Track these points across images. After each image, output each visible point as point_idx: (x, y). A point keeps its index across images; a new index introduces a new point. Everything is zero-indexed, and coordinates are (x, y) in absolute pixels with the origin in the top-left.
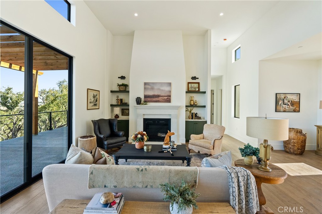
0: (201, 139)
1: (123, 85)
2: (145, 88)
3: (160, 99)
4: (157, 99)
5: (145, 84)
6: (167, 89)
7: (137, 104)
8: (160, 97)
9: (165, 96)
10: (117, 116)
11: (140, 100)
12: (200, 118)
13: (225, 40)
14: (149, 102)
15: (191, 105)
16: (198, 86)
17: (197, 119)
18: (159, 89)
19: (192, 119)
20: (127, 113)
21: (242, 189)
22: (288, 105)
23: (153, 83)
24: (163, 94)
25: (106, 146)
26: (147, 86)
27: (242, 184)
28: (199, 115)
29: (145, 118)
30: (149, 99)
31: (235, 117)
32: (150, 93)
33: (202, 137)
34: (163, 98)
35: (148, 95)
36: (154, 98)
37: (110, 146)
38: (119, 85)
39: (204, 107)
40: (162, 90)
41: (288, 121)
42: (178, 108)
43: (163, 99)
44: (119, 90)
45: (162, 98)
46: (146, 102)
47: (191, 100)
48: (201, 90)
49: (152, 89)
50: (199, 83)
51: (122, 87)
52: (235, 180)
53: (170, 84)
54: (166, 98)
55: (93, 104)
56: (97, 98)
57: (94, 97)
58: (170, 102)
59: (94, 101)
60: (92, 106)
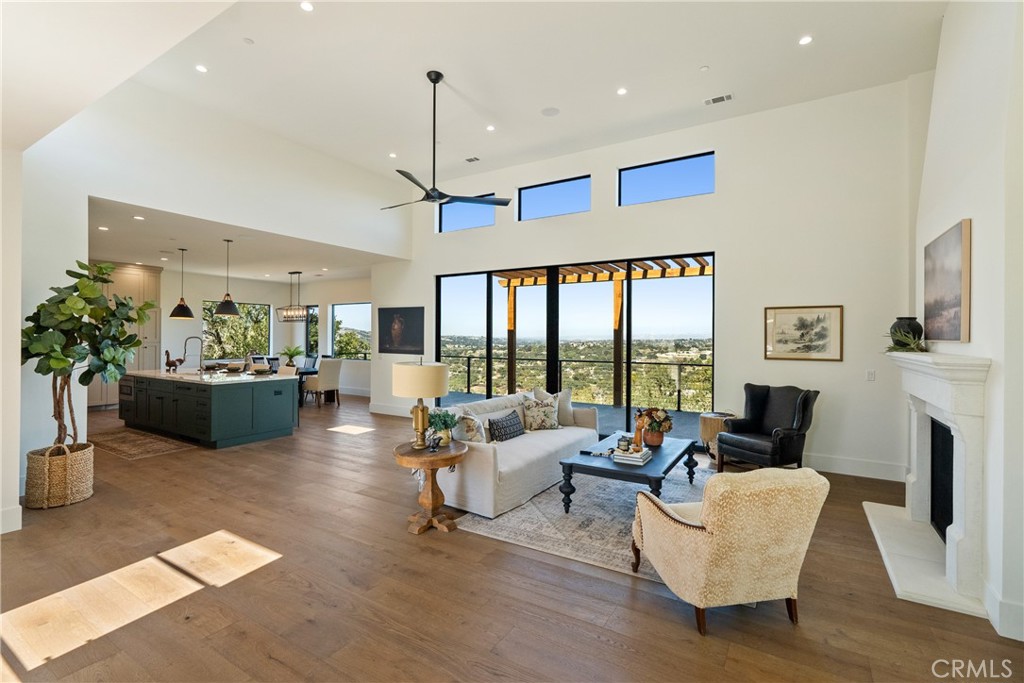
2: (926, 275)
3: (944, 320)
4: (939, 322)
5: (926, 252)
8: (944, 313)
9: (951, 306)
14: (932, 338)
23: (934, 245)
24: (948, 297)
30: (930, 325)
34: (949, 317)
36: (935, 316)
40: (947, 272)
43: (948, 321)
45: (947, 313)
46: (927, 338)
49: (933, 272)
53: (960, 233)
54: (953, 312)
55: (800, 346)
56: (824, 329)
57: (803, 325)
58: (958, 338)
59: (807, 338)
60: (793, 351)
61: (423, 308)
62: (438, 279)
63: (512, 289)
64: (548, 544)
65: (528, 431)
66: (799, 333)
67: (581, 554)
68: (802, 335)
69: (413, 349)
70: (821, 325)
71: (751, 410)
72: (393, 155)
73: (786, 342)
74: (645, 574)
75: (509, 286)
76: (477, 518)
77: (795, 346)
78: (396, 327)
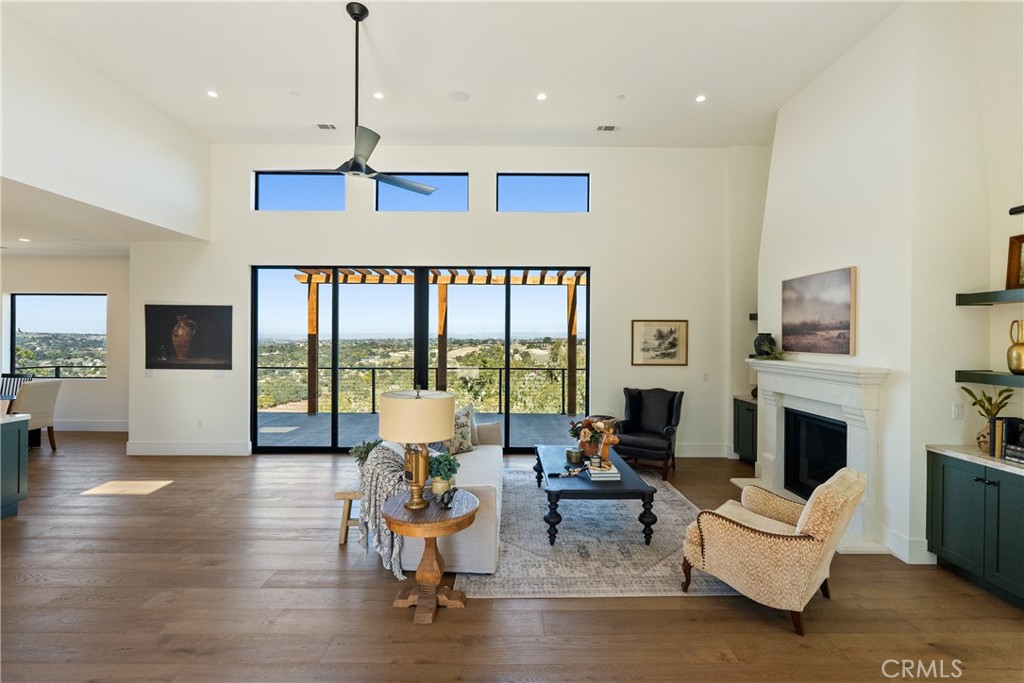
2: (785, 302)
3: (819, 337)
4: (811, 339)
5: (785, 285)
6: (837, 295)
8: (820, 333)
9: (832, 329)
14: (793, 351)
18: (816, 301)
23: (802, 281)
24: (827, 321)
26: (791, 294)
30: (793, 341)
32: (797, 318)
34: (828, 336)
35: (792, 326)
36: (804, 334)
40: (825, 303)
43: (826, 339)
45: (824, 333)
46: (787, 350)
47: (1016, 345)
49: (800, 301)
53: (848, 275)
54: (835, 333)
55: (658, 353)
56: (675, 339)
57: (660, 336)
58: (848, 353)
59: (663, 347)
60: (653, 358)
61: (231, 307)
62: (255, 269)
63: (313, 286)
64: (580, 587)
65: (460, 458)
66: (657, 343)
67: (621, 587)
68: (660, 345)
69: (213, 362)
70: (674, 336)
71: (630, 411)
72: (212, 94)
73: (648, 350)
74: (695, 590)
75: (309, 282)
76: (473, 578)
77: (653, 354)
78: (180, 332)
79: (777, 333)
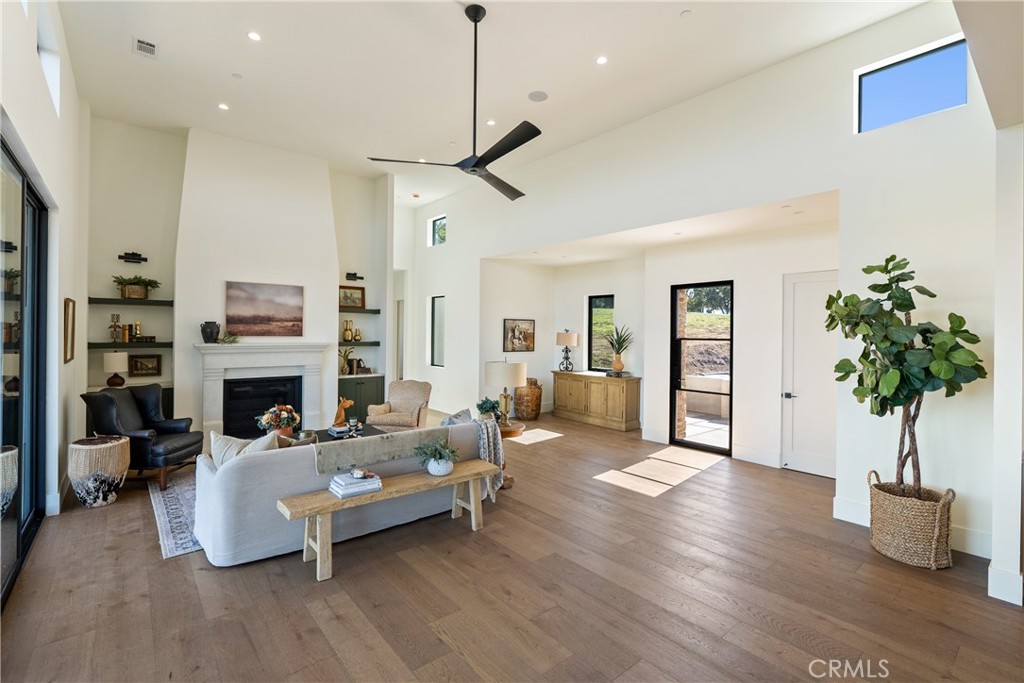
0: (385, 412)
1: (137, 281)
2: (228, 297)
3: (273, 326)
4: (264, 327)
5: (230, 285)
6: (292, 301)
7: (206, 342)
8: (275, 323)
9: (287, 321)
10: (115, 380)
11: (215, 331)
12: (368, 371)
13: (416, 196)
14: (243, 335)
15: (347, 341)
16: (360, 296)
17: (362, 373)
18: (271, 302)
19: (351, 373)
20: (150, 369)
21: (491, 440)
22: (520, 339)
23: (254, 285)
24: (282, 316)
25: (162, 458)
26: (235, 292)
27: (491, 434)
28: (367, 364)
29: (227, 378)
30: (241, 327)
31: (433, 364)
32: (244, 311)
33: (388, 409)
34: (282, 325)
35: (239, 316)
36: (255, 324)
37: (170, 456)
38: (122, 283)
39: (377, 344)
40: (280, 304)
41: (526, 364)
42: (321, 349)
43: (280, 327)
44: (119, 297)
45: (279, 323)
46: (233, 335)
47: (346, 330)
48: (368, 306)
49: (251, 299)
50: (362, 289)
51: (136, 287)
52: (485, 431)
53: (300, 290)
54: (291, 324)
58: (300, 336)
79: (221, 320)
